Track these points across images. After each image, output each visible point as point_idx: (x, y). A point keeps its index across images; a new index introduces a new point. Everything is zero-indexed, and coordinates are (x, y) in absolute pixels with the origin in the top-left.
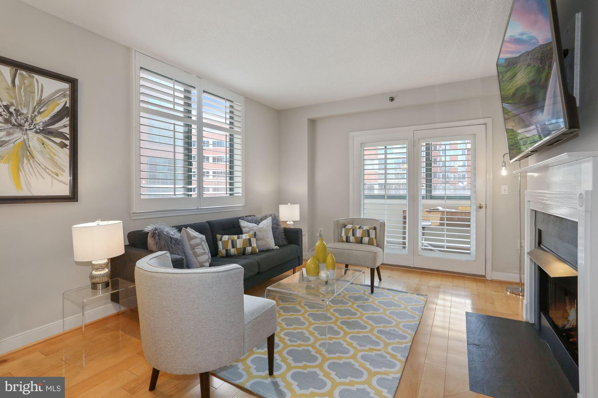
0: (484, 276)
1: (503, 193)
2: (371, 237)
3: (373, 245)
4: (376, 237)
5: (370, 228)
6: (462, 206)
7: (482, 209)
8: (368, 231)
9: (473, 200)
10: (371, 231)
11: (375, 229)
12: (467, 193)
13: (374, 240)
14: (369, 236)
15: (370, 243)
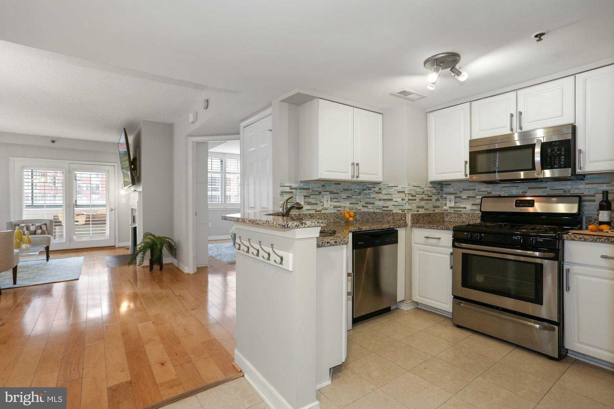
0: (114, 246)
1: (123, 202)
2: (43, 229)
3: (45, 234)
4: (47, 230)
5: (42, 224)
6: (100, 211)
7: (113, 211)
8: (40, 226)
9: (108, 206)
10: (42, 226)
11: (46, 224)
12: (104, 202)
13: (46, 231)
14: (41, 229)
15: (43, 233)
